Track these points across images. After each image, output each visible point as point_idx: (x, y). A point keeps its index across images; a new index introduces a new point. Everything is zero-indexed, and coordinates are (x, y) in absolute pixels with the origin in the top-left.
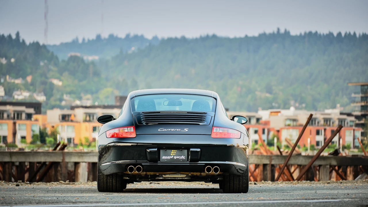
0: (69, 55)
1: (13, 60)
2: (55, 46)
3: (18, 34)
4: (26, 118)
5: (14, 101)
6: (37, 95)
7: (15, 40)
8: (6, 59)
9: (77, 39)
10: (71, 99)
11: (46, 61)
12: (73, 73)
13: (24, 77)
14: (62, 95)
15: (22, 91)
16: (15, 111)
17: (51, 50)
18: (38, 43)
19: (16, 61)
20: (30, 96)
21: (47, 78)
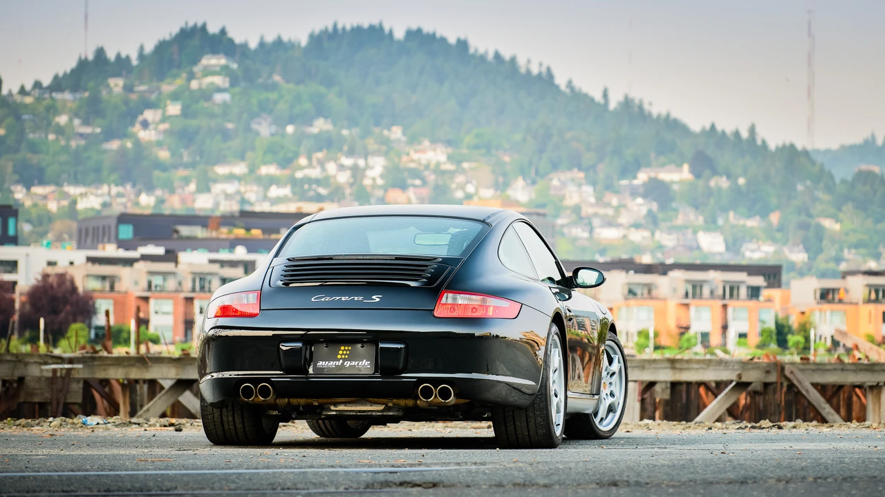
0: (856, 170)
1: (741, 181)
2: (828, 151)
3: (752, 130)
4: (748, 295)
5: (744, 262)
6: (791, 251)
7: (747, 140)
8: (729, 177)
9: (873, 138)
10: (860, 258)
11: (808, 183)
12: (862, 206)
13: (764, 213)
14: (841, 250)
15: (760, 243)
16: (726, 282)
17: (819, 159)
18: (792, 146)
19: (749, 183)
20: (775, 252)
21: (810, 216)
